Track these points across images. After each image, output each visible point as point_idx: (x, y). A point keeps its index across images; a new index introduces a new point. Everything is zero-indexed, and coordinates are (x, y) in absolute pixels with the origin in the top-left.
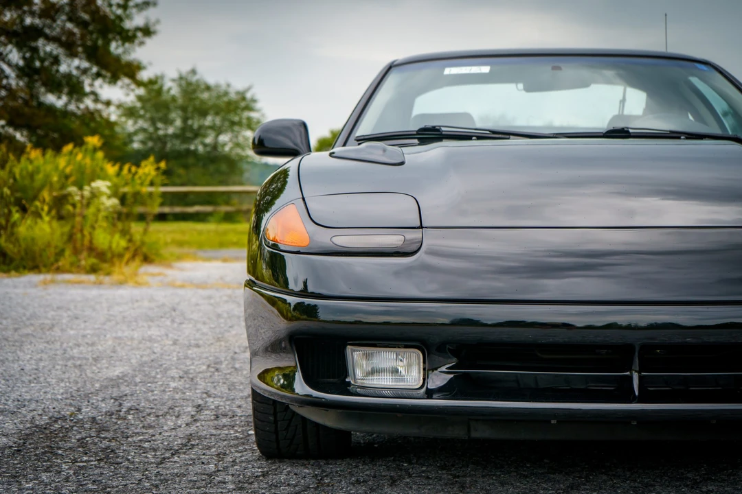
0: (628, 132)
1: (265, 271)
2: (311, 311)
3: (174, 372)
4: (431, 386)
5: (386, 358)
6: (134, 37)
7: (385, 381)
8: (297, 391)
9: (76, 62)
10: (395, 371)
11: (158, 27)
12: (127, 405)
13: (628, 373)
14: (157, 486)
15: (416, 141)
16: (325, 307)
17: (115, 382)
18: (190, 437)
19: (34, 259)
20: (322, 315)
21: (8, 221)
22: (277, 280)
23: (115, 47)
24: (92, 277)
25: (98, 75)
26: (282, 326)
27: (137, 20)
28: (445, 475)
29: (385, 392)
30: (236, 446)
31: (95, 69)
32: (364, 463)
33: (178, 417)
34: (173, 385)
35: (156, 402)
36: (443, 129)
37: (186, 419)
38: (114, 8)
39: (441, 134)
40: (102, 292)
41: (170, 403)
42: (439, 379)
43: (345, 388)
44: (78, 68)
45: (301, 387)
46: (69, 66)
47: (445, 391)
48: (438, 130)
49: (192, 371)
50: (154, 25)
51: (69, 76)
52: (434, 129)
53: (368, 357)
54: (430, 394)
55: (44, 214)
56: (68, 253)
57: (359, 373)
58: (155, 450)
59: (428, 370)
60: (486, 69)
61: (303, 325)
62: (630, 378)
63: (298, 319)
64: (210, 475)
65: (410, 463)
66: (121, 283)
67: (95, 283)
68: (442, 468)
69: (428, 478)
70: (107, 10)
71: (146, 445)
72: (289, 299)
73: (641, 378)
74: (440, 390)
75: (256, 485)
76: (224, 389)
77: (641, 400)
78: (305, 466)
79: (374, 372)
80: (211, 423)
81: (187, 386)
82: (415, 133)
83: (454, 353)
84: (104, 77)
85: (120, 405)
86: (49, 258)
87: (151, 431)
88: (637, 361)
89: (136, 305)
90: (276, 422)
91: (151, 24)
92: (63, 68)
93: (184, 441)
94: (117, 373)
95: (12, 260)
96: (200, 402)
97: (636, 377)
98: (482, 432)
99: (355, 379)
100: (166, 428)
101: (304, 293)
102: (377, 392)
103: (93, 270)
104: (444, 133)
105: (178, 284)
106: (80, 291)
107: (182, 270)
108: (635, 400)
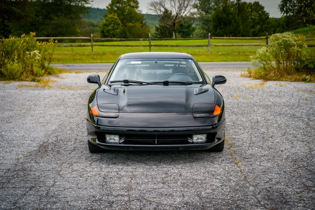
0: (168, 82)
2: (99, 128)
3: (68, 128)
4: (120, 142)
5: (112, 137)
7: (112, 141)
8: (96, 142)
10: (114, 139)
12: (59, 138)
14: (70, 159)
16: (102, 127)
17: (54, 131)
18: (75, 147)
19: (13, 76)
20: (101, 129)
21: (4, 63)
24: (33, 84)
26: (94, 130)
28: (126, 156)
29: (112, 143)
30: (85, 150)
32: (111, 154)
33: (71, 142)
34: (69, 132)
35: (65, 138)
37: (73, 142)
40: (39, 92)
41: (69, 138)
42: (122, 141)
43: (105, 142)
45: (97, 142)
47: (123, 143)
49: (72, 128)
53: (109, 136)
54: (120, 143)
55: (15, 60)
56: (24, 74)
58: (68, 151)
59: (120, 139)
60: (140, 62)
61: (98, 130)
62: (155, 140)
64: (80, 157)
65: (120, 154)
66: (44, 87)
67: (35, 86)
68: (126, 155)
69: (122, 157)
71: (66, 149)
72: (95, 125)
73: (157, 141)
74: (122, 143)
75: (89, 159)
77: (157, 144)
78: (99, 154)
79: (111, 139)
80: (79, 144)
81: (72, 132)
83: (125, 136)
85: (57, 138)
86: (18, 75)
87: (66, 146)
88: (156, 138)
89: (52, 99)
90: (93, 146)
93: (74, 149)
94: (54, 128)
95: (5, 76)
96: (76, 138)
97: (156, 140)
98: (130, 149)
99: (107, 140)
100: (69, 145)
101: (98, 124)
103: (33, 80)
105: (62, 87)
106: (32, 91)
107: (62, 78)
108: (156, 145)
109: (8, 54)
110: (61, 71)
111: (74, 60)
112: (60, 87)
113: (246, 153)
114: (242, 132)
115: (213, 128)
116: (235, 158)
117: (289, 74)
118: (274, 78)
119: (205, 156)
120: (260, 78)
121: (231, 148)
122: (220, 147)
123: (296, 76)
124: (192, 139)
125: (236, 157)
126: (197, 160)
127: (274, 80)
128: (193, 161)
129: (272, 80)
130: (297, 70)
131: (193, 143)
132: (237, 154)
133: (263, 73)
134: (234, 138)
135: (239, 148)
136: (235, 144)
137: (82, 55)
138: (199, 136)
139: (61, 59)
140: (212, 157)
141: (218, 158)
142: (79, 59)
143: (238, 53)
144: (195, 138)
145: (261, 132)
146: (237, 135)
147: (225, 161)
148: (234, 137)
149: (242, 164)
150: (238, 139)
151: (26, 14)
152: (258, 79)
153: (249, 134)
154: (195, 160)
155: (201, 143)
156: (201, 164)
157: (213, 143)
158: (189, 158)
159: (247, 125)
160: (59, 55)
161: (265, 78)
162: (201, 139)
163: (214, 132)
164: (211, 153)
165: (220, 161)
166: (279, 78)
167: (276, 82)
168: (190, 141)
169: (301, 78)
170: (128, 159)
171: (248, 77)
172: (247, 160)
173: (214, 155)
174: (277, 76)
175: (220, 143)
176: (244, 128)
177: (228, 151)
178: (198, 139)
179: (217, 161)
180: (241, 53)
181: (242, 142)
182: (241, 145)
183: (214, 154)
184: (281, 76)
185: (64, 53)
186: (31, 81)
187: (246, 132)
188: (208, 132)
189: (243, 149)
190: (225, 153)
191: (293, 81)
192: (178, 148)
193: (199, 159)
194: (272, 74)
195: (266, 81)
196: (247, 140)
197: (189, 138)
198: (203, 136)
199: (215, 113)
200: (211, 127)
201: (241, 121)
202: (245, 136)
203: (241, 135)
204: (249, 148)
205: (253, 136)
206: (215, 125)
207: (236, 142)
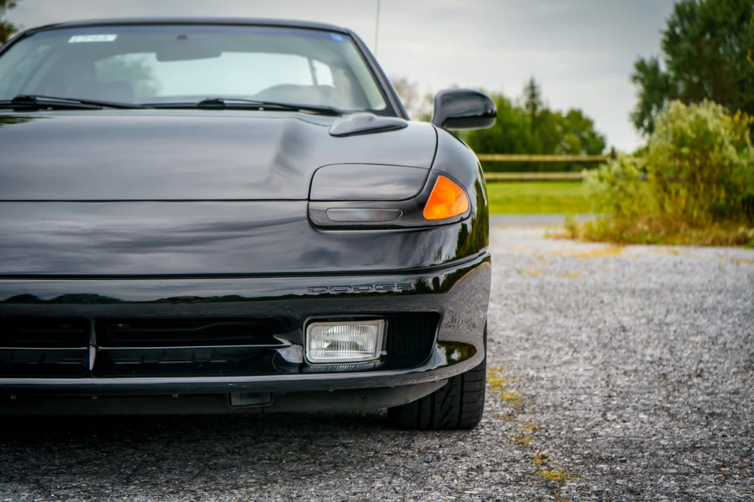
0: (222, 103)
13: (85, 348)
36: (38, 99)
39: (36, 104)
48: (32, 100)
52: (28, 99)
60: (111, 38)
62: (87, 352)
73: (98, 354)
77: (97, 373)
82: (10, 102)
88: (94, 338)
97: (93, 351)
104: (39, 103)
108: (88, 375)
113: (595, 435)
114: (565, 358)
115: (421, 288)
116: (543, 457)
117: (693, 224)
118: (649, 237)
119: (385, 445)
120: (603, 237)
121: (520, 417)
122: (461, 404)
123: (717, 231)
124: (300, 342)
125: (545, 452)
126: (335, 467)
127: (649, 243)
128: (311, 475)
129: (641, 243)
131: (303, 367)
132: (549, 438)
133: (612, 225)
134: (531, 379)
135: (557, 416)
136: (539, 401)
138: (340, 332)
140: (420, 452)
141: (450, 460)
144: (314, 345)
145: (649, 358)
146: (545, 368)
147: (487, 474)
148: (532, 373)
149: (582, 488)
150: (552, 380)
152: (600, 241)
153: (596, 366)
154: (327, 466)
155: (355, 367)
156: (353, 490)
157: (422, 369)
158: (299, 459)
159: (584, 337)
161: (620, 237)
162: (355, 346)
163: (425, 309)
164: (418, 432)
165: (459, 473)
166: (663, 236)
167: (653, 248)
168: (290, 354)
169: (732, 236)
171: (567, 238)
172: (604, 467)
173: (435, 442)
174: (659, 232)
175: (463, 375)
176: (571, 346)
177: (503, 428)
178: (334, 346)
179: (442, 474)
181: (571, 391)
182: (566, 404)
183: (433, 438)
184: (668, 233)
187: (581, 361)
188: (392, 309)
189: (578, 417)
190: (488, 437)
191: (707, 245)
192: (222, 394)
193: (351, 463)
194: (641, 226)
195: (624, 245)
196: (592, 385)
197: (286, 343)
198: (364, 330)
199: (434, 212)
200: (412, 281)
201: (558, 326)
202: (581, 370)
203: (563, 369)
204: (604, 415)
205: (613, 371)
206: (433, 269)
207: (542, 392)
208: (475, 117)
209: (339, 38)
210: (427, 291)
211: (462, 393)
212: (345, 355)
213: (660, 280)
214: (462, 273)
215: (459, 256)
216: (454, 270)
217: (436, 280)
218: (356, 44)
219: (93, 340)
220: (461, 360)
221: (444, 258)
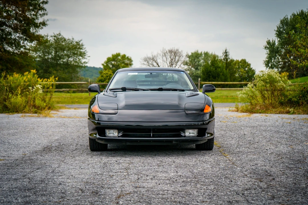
1: (91, 116)
2: (99, 124)
3: (69, 138)
5: (112, 131)
6: (40, 26)
7: (112, 135)
9: (18, 35)
10: (113, 133)
11: (48, 23)
12: (62, 144)
14: (72, 154)
15: (121, 90)
16: (102, 123)
17: (57, 140)
18: (76, 148)
19: (16, 109)
20: (101, 124)
21: (8, 97)
22: (93, 118)
23: (32, 30)
24: (36, 115)
25: (26, 39)
26: (94, 126)
27: (40, 20)
28: (124, 153)
29: (112, 137)
30: (86, 150)
31: (25, 37)
33: (73, 146)
34: (70, 140)
35: (67, 143)
38: (32, 16)
40: (41, 119)
41: (70, 143)
42: (120, 134)
43: (105, 136)
44: (18, 37)
45: (98, 136)
46: (15, 36)
47: (122, 136)
48: (126, 88)
49: (73, 138)
50: (46, 21)
51: (15, 40)
52: (124, 88)
53: (109, 131)
54: (119, 137)
55: (18, 95)
56: (27, 107)
57: (107, 134)
61: (98, 126)
62: (151, 134)
63: (97, 125)
64: (82, 153)
65: (118, 151)
66: (46, 117)
67: (37, 116)
70: (30, 16)
71: (68, 150)
72: (96, 121)
73: (152, 134)
76: (82, 141)
77: (152, 137)
79: (110, 133)
80: (80, 146)
81: (73, 141)
82: (121, 88)
83: (123, 130)
84: (28, 40)
85: (60, 144)
86: (21, 108)
87: (68, 148)
89: (53, 123)
90: (93, 144)
91: (45, 22)
92: (13, 37)
94: (56, 138)
95: (9, 109)
96: (77, 143)
98: (128, 144)
100: (71, 147)
101: (98, 120)
102: (110, 137)
103: (36, 112)
105: (62, 117)
106: (35, 119)
107: (62, 112)
109: (12, 90)
110: (60, 108)
111: (73, 103)
112: (60, 117)
113: (234, 151)
114: (230, 140)
116: (224, 153)
117: (274, 107)
118: (260, 111)
120: (247, 111)
121: (220, 149)
123: (280, 109)
124: (184, 132)
127: (260, 113)
129: (258, 113)
130: (282, 104)
131: (185, 136)
132: (225, 151)
133: (249, 107)
134: (223, 143)
135: (227, 148)
136: (224, 146)
137: (80, 98)
138: (191, 131)
139: (61, 102)
140: (203, 153)
141: (208, 154)
142: (77, 102)
143: (226, 97)
144: (187, 133)
145: (248, 140)
146: (226, 141)
147: (215, 155)
149: (230, 156)
150: (227, 143)
151: (28, 63)
152: (245, 112)
153: (236, 141)
155: (193, 137)
157: (204, 137)
159: (235, 136)
160: (59, 98)
161: (251, 111)
162: (193, 133)
163: (204, 127)
165: (210, 155)
166: (265, 111)
168: (183, 134)
169: (285, 111)
170: (126, 154)
171: (236, 111)
172: (235, 154)
174: (263, 109)
175: (210, 139)
176: (232, 138)
177: (217, 150)
178: (190, 133)
180: (229, 97)
181: (230, 145)
182: (229, 147)
183: (205, 151)
184: (266, 110)
185: (63, 97)
186: (33, 113)
187: (234, 140)
188: (199, 127)
189: (231, 149)
190: (214, 151)
191: (277, 114)
192: (171, 141)
193: (191, 154)
194: (258, 108)
195: (252, 114)
196: (235, 144)
197: (182, 133)
198: (194, 131)
199: (206, 111)
200: (202, 123)
201: (229, 134)
202: (233, 142)
203: (229, 142)
204: (236, 148)
205: (240, 142)
206: (206, 121)
207: (225, 145)
208: (211, 90)
209: (182, 73)
210: (205, 124)
211: (210, 143)
212: (191, 135)
213: (258, 124)
214: (210, 121)
215: (209, 119)
216: (209, 121)
217: (206, 123)
218: (186, 74)
219: (152, 132)
220: (210, 136)
221: (207, 119)
